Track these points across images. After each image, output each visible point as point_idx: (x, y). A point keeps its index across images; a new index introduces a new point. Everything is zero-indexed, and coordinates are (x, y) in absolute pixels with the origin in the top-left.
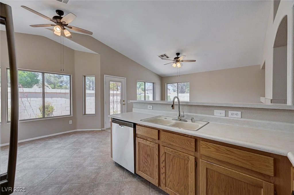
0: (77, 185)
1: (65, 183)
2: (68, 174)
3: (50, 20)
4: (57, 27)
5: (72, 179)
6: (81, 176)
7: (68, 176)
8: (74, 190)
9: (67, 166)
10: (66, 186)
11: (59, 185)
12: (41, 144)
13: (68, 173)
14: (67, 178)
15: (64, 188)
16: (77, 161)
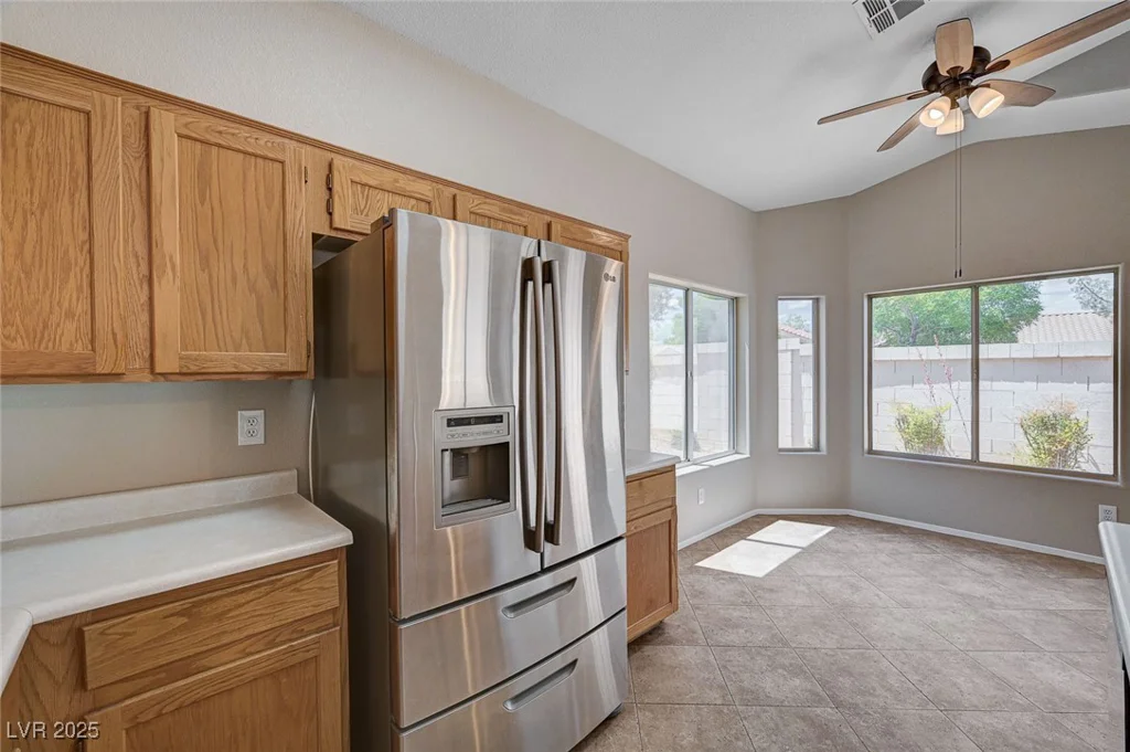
0: (855, 740)
1: (838, 705)
2: (879, 691)
3: (909, 98)
4: (930, 110)
5: (866, 713)
6: (898, 736)
7: (870, 694)
8: (828, 742)
9: (906, 668)
10: (829, 714)
11: (822, 693)
12: (934, 552)
13: (883, 687)
14: (859, 700)
15: (818, 711)
16: (960, 680)
